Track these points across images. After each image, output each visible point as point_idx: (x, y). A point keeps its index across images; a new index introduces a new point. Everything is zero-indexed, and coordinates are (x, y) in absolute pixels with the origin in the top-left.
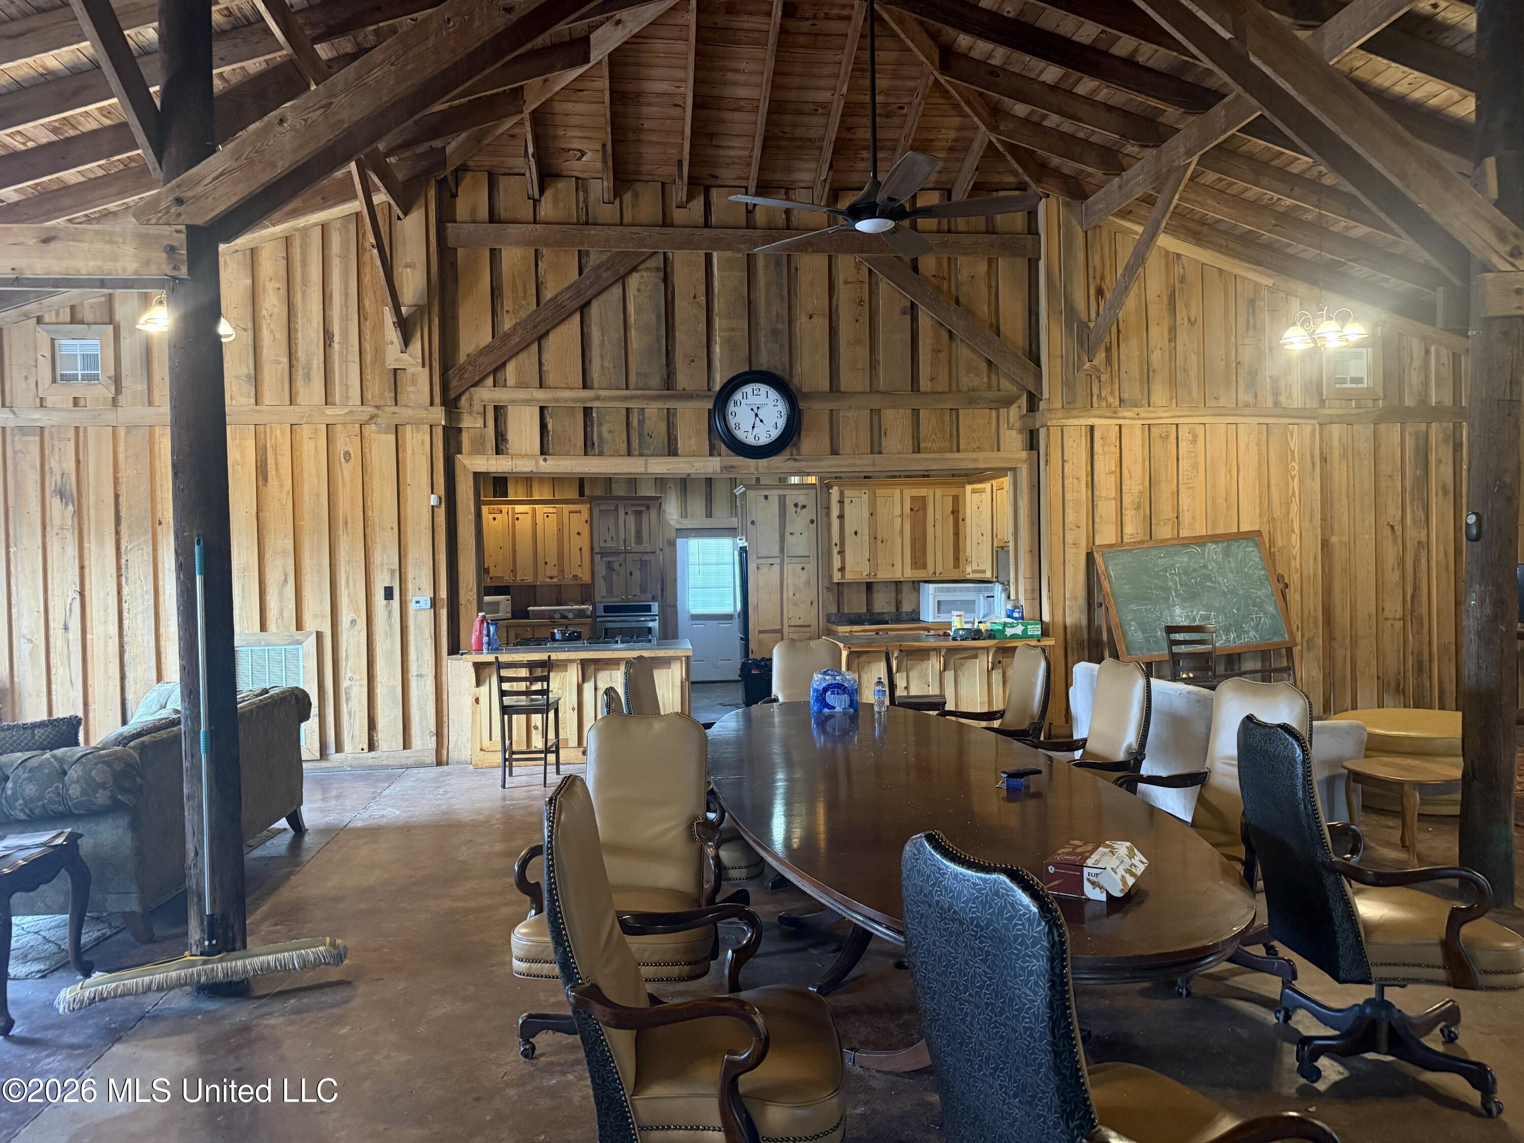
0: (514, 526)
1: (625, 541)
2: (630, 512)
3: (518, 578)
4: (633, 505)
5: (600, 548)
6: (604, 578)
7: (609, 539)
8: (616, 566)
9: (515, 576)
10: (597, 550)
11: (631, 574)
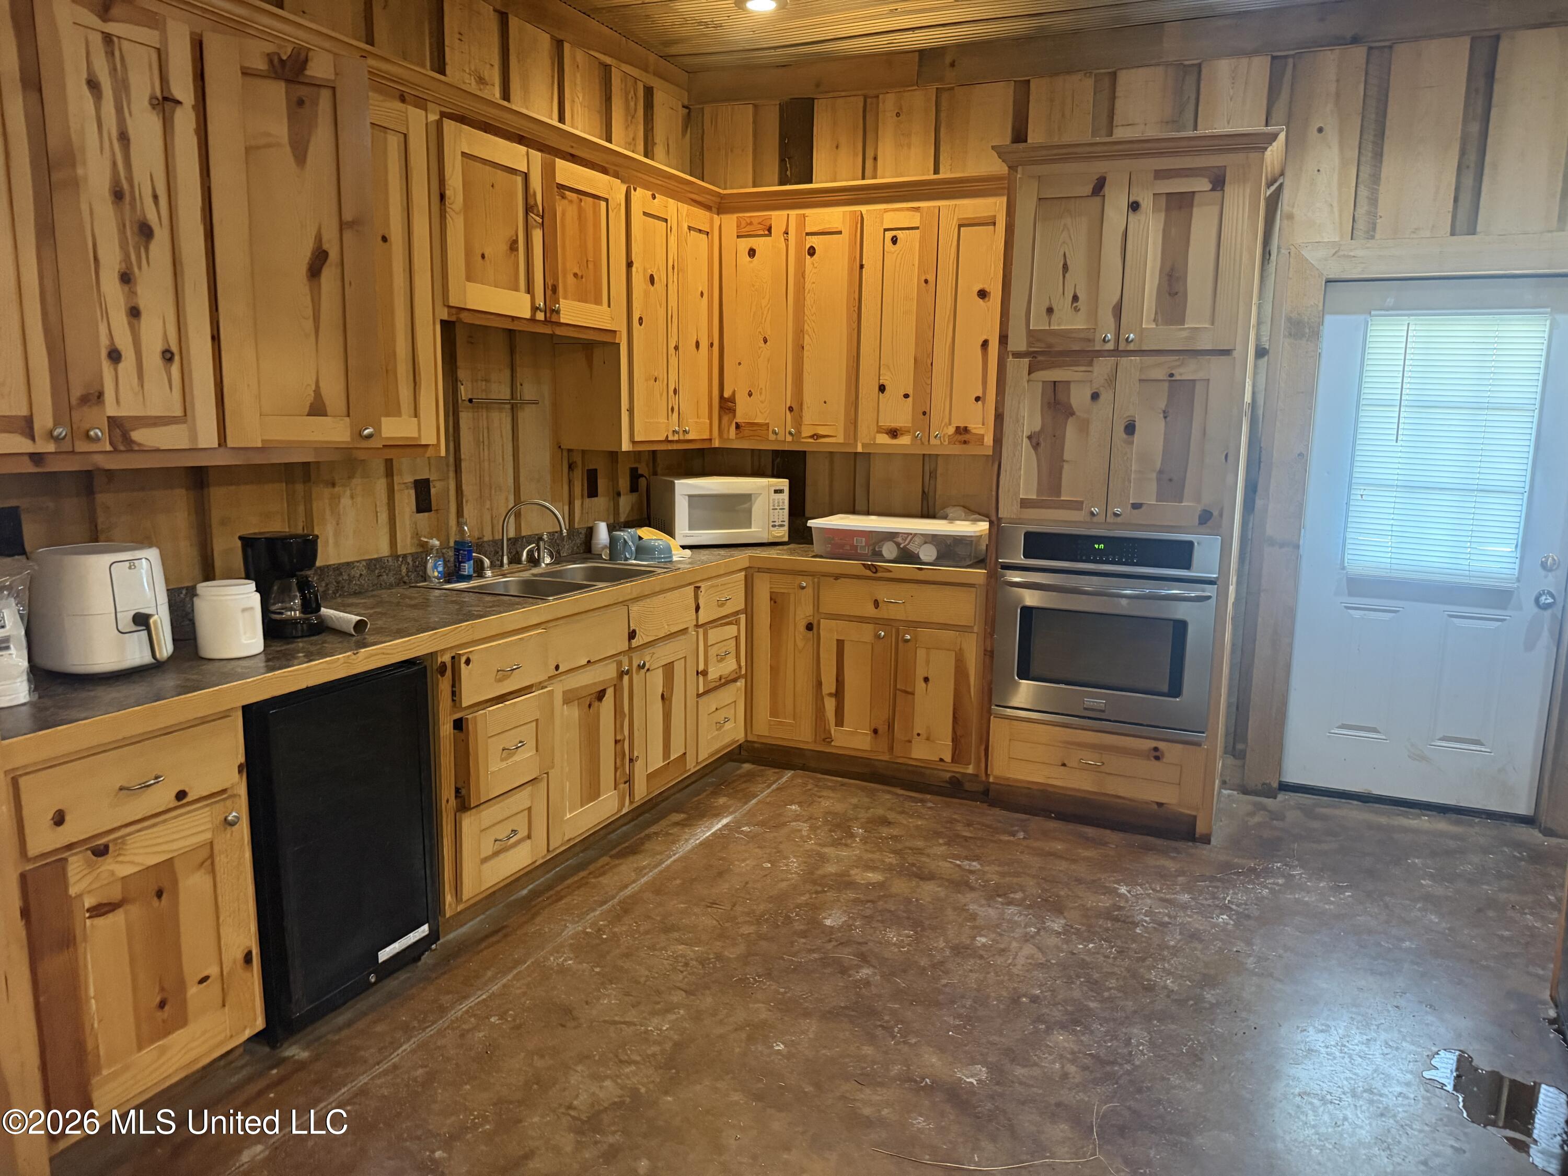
0: (801, 274)
1: (1118, 311)
2: (1147, 202)
3: (806, 432)
4: (1160, 175)
5: (1031, 334)
6: (1034, 440)
7: (1063, 306)
8: (1079, 397)
9: (798, 422)
10: (1018, 342)
11: (1130, 429)
